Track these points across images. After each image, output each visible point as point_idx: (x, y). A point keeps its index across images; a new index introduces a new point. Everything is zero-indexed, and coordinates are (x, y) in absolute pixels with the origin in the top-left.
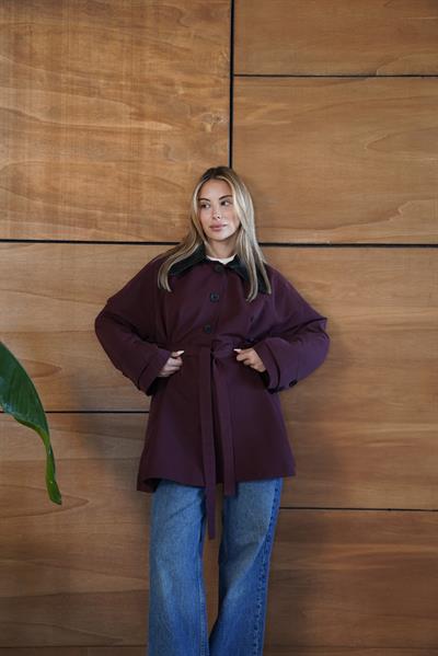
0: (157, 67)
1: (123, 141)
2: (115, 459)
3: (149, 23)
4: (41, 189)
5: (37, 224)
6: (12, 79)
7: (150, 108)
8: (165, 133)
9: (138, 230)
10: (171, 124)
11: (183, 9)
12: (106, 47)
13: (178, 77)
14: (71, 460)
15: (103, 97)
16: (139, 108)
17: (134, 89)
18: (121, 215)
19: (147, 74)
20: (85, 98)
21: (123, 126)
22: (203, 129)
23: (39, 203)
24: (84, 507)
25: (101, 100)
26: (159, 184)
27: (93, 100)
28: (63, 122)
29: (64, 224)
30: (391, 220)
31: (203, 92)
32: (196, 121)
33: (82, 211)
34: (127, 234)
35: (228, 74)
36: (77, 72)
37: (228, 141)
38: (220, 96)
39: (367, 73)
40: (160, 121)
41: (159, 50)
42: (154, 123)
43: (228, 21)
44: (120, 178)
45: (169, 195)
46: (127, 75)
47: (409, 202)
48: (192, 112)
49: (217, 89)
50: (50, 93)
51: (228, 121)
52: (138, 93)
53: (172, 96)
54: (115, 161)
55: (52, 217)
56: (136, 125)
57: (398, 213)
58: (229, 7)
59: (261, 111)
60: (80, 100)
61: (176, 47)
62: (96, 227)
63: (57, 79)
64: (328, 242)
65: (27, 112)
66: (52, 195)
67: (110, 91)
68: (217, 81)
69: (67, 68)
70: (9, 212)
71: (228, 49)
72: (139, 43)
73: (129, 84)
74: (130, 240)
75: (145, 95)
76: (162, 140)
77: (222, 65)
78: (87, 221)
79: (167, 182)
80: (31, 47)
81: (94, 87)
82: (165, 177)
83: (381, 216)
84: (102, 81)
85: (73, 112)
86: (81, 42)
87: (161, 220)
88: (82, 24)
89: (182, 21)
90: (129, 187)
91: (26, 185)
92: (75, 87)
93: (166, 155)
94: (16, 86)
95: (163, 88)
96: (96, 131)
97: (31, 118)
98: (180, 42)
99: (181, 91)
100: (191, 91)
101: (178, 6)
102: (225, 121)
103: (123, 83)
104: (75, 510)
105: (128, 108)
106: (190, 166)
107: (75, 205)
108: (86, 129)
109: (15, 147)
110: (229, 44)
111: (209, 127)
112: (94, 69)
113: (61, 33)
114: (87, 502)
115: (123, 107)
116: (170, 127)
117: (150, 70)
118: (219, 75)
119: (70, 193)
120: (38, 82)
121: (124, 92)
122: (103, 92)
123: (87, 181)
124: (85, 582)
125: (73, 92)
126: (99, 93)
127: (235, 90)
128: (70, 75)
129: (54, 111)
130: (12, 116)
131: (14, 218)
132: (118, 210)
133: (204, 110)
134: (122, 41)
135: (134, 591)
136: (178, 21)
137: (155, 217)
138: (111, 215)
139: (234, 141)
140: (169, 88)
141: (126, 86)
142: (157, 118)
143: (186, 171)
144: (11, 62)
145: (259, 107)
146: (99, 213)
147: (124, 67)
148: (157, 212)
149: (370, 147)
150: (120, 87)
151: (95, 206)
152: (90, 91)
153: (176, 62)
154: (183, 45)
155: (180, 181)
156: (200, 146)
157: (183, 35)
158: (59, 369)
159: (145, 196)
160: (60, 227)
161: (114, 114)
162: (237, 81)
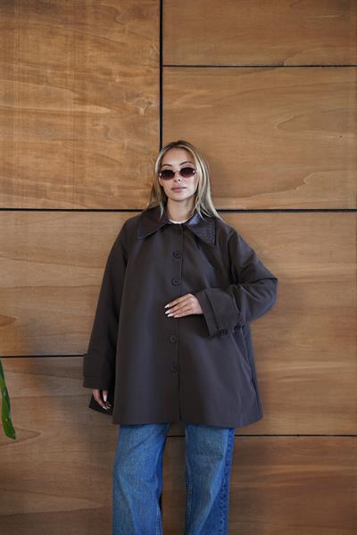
0: (97, 58)
1: (68, 122)
2: (64, 397)
3: (89, 21)
7: (91, 93)
8: (104, 116)
9: (82, 199)
10: (109, 108)
11: (120, 9)
12: (52, 41)
13: (115, 67)
14: (26, 397)
15: (50, 85)
16: (82, 94)
17: (77, 77)
18: (67, 186)
19: (88, 65)
20: (35, 85)
21: (69, 110)
22: (137, 112)
24: (36, 439)
25: (49, 87)
26: (100, 159)
27: (42, 87)
28: (17, 106)
29: (18, 194)
30: (298, 189)
31: (138, 80)
32: (130, 104)
33: (33, 183)
34: (73, 202)
35: (158, 65)
36: (28, 63)
37: (159, 122)
38: (151, 84)
39: (276, 64)
40: (100, 105)
41: (99, 44)
42: (95, 107)
43: (158, 18)
44: (66, 154)
45: (109, 169)
46: (71, 66)
47: (312, 174)
48: (127, 98)
49: (148, 77)
50: (5, 81)
51: (158, 104)
52: (80, 81)
53: (110, 84)
54: (62, 140)
55: (7, 188)
56: (79, 109)
57: (303, 183)
58: (158, 7)
59: (186, 96)
60: (31, 88)
61: (113, 41)
62: (46, 197)
63: (10, 69)
64: (245, 208)
66: (8, 169)
67: (57, 79)
68: (148, 71)
69: (19, 60)
71: (158, 44)
72: (81, 38)
73: (73, 72)
75: (86, 82)
76: (102, 122)
77: (153, 58)
78: (38, 192)
79: (108, 158)
81: (42, 76)
82: (105, 153)
83: (289, 186)
84: (49, 71)
85: (25, 97)
86: (30, 37)
87: (102, 190)
88: (31, 22)
89: (118, 19)
90: (74, 162)
92: (26, 76)
93: (106, 135)
95: (102, 77)
96: (45, 114)
98: (116, 37)
99: (118, 80)
100: (127, 79)
101: (113, 6)
102: (155, 105)
103: (68, 72)
104: (29, 441)
105: (72, 94)
106: (126, 145)
107: (27, 178)
108: (36, 112)
110: (158, 39)
111: (142, 110)
112: (42, 61)
113: (13, 29)
114: (39, 434)
115: (68, 93)
116: (109, 111)
117: (91, 61)
118: (150, 66)
119: (23, 168)
121: (71, 81)
122: (50, 80)
123: (38, 157)
124: (36, 504)
125: (24, 80)
126: (47, 81)
127: (164, 79)
128: (21, 66)
129: (8, 97)
132: (65, 183)
133: (138, 96)
134: (66, 36)
135: (81, 510)
136: (115, 19)
137: (97, 188)
138: (58, 186)
139: (164, 123)
140: (107, 77)
141: (70, 75)
142: (96, 103)
143: (123, 147)
145: (184, 93)
146: (48, 184)
147: (68, 59)
148: (98, 184)
149: (280, 127)
150: (65, 76)
151: (45, 179)
152: (39, 80)
153: (113, 54)
154: (118, 40)
155: (117, 157)
156: (135, 127)
157: (119, 32)
158: (14, 320)
159: (87, 170)
160: (15, 197)
161: (60, 100)
162: (165, 70)
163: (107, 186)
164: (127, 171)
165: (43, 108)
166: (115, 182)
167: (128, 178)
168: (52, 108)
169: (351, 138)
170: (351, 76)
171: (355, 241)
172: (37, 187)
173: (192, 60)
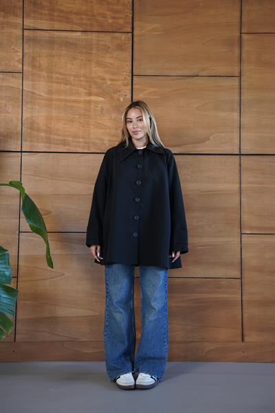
0: (98, 71)
1: (81, 105)
2: (78, 255)
3: (94, 52)
4: (44, 128)
5: (42, 144)
6: (30, 77)
7: (94, 90)
8: (102, 102)
9: (89, 147)
11: (110, 45)
12: (74, 62)
13: (107, 76)
15: (73, 85)
16: (89, 90)
17: (87, 81)
18: (81, 140)
19: (93, 75)
20: (64, 86)
21: (82, 99)
22: (119, 100)
23: (43, 134)
24: (62, 277)
25: (72, 87)
26: (98, 125)
27: (68, 87)
28: (55, 97)
29: (54, 144)
30: (207, 142)
31: (119, 83)
32: (115, 96)
33: (63, 138)
34: (84, 149)
35: (131, 75)
36: (61, 74)
38: (126, 85)
39: (195, 75)
40: (99, 96)
41: (99, 64)
42: (96, 97)
43: (131, 50)
44: (80, 122)
45: (103, 131)
46: (84, 76)
47: (215, 134)
48: (114, 92)
49: (126, 82)
50: (48, 83)
52: (89, 84)
53: (105, 85)
54: (78, 115)
55: (48, 141)
56: (88, 98)
57: (209, 139)
58: (131, 45)
59: (146, 92)
60: (62, 87)
61: (106, 62)
62: (69, 145)
63: (52, 77)
65: (38, 93)
66: (49, 131)
67: (76, 82)
68: (125, 78)
69: (56, 72)
70: (29, 139)
71: (131, 64)
72: (89, 61)
73: (85, 79)
74: (85, 151)
75: (92, 84)
76: (99, 106)
77: (128, 71)
78: (65, 143)
79: (103, 125)
80: (40, 63)
81: (69, 81)
82: (101, 122)
83: (202, 141)
84: (72, 78)
85: (58, 92)
86: (62, 60)
87: (99, 142)
88: (64, 52)
89: (109, 51)
90: (84, 127)
91: (36, 126)
92: (60, 81)
93: (102, 112)
94: (32, 80)
95: (100, 81)
96: (69, 101)
97: (40, 95)
98: (108, 60)
99: (109, 83)
100: (114, 82)
101: (107, 44)
102: (129, 96)
103: (82, 79)
104: (59, 278)
105: (84, 91)
106: (113, 117)
107: (59, 135)
108: (65, 100)
109: (32, 108)
110: (131, 61)
111: (122, 99)
112: (68, 73)
113: (53, 56)
114: (64, 274)
115: (82, 90)
116: (103, 99)
117: (94, 73)
118: (126, 75)
119: (57, 130)
120: (43, 79)
121: (83, 83)
123: (65, 124)
124: (62, 312)
125: (58, 83)
126: (71, 84)
127: (134, 82)
128: (57, 75)
129: (50, 92)
130: (31, 94)
131: (31, 142)
132: (79, 138)
133: (120, 91)
134: (82, 60)
135: (87, 316)
136: (107, 51)
137: (97, 141)
138: (76, 140)
140: (103, 81)
142: (97, 95)
143: (111, 119)
144: (30, 70)
145: (144, 90)
146: (70, 139)
147: (83, 72)
149: (196, 108)
150: (81, 81)
151: (68, 136)
152: (67, 83)
153: (107, 69)
154: (110, 62)
155: (108, 125)
156: (117, 108)
157: (110, 57)
158: (51, 212)
159: (92, 131)
160: (52, 145)
161: (78, 93)
162: (135, 78)
163: (102, 140)
164: (113, 131)
165: (68, 98)
166: (106, 138)
167: (114, 136)
168: (73, 98)
169: (236, 115)
170: (235, 82)
171: (237, 171)
172: (64, 140)
173: (149, 72)
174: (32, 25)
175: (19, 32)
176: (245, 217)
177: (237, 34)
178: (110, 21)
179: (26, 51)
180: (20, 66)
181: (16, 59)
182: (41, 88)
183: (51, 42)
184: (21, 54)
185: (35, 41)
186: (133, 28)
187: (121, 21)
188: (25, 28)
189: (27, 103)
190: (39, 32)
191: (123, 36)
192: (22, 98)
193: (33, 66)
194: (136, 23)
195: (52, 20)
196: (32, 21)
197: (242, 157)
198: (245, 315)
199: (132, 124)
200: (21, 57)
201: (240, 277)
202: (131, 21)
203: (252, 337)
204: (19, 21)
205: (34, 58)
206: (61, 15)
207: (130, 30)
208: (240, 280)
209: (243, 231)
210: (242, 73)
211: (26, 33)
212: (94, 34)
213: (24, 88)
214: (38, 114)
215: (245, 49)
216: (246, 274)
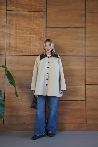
0: (33, 26)
1: (28, 38)
2: (26, 92)
3: (32, 19)
4: (14, 46)
5: (13, 52)
6: (9, 28)
7: (32, 33)
8: (35, 37)
9: (30, 53)
11: (38, 16)
12: (25, 22)
13: (37, 28)
17: (30, 29)
18: (27, 51)
19: (32, 27)
21: (28, 36)
22: (41, 36)
23: (14, 49)
24: (21, 100)
27: (23, 31)
28: (18, 35)
30: (73, 52)
31: (41, 30)
32: (40, 35)
34: (28, 54)
36: (20, 27)
38: (44, 31)
39: (69, 27)
40: (34, 35)
41: (34, 23)
43: (46, 18)
44: (27, 44)
45: (35, 47)
47: (76, 49)
48: (39, 33)
49: (44, 30)
50: (16, 30)
53: (36, 31)
54: (26, 42)
55: (16, 51)
56: (30, 36)
57: (74, 50)
58: (45, 16)
59: (51, 33)
60: (21, 32)
63: (17, 28)
65: (12, 34)
66: (16, 47)
68: (44, 28)
70: (8, 50)
71: (46, 23)
72: (30, 22)
76: (34, 38)
77: (45, 26)
78: (22, 52)
79: (35, 45)
80: (12, 22)
83: (71, 51)
84: (24, 28)
85: (19, 33)
86: (21, 22)
87: (34, 51)
88: (21, 19)
90: (29, 46)
91: (11, 46)
93: (35, 40)
94: (10, 29)
95: (34, 29)
96: (23, 37)
97: (13, 34)
99: (38, 30)
100: (39, 30)
102: (45, 35)
103: (28, 28)
104: (19, 101)
106: (39, 43)
107: (20, 49)
108: (22, 36)
109: (9, 39)
111: (42, 36)
112: (23, 26)
113: (17, 20)
114: (21, 99)
115: (28, 33)
116: (36, 36)
119: (19, 47)
120: (13, 28)
121: (28, 30)
122: (24, 30)
123: (22, 45)
124: (21, 113)
125: (19, 30)
127: (47, 30)
128: (19, 27)
129: (16, 33)
130: (9, 34)
131: (9, 51)
132: (27, 50)
133: (42, 33)
134: (28, 22)
136: (37, 18)
137: (33, 51)
140: (35, 29)
144: (9, 25)
146: (24, 50)
147: (28, 26)
148: (34, 50)
149: (69, 39)
150: (27, 29)
151: (23, 49)
152: (22, 30)
153: (37, 25)
154: (38, 22)
155: (37, 45)
156: (41, 39)
157: (38, 21)
158: (17, 77)
159: (31, 47)
160: (17, 53)
161: (26, 34)
162: (47, 28)
163: (35, 51)
164: (39, 48)
165: (23, 35)
166: (37, 50)
168: (24, 35)
169: (83, 42)
170: (83, 30)
171: (84, 62)
172: (21, 51)
173: (52, 26)
174: (9, 9)
175: (5, 12)
176: (87, 79)
177: (84, 12)
178: (38, 7)
179: (7, 18)
180: (5, 24)
181: (4, 21)
182: (13, 32)
183: (17, 15)
184: (6, 19)
185: (11, 15)
186: (46, 10)
187: (42, 8)
188: (7, 10)
189: (8, 37)
190: (12, 12)
191: (43, 13)
192: (6, 36)
193: (10, 24)
194: (47, 8)
195: (17, 7)
196: (10, 7)
197: (86, 57)
198: (87, 114)
199: (47, 47)
200: (6, 21)
201: (85, 100)
202: (45, 7)
203: (89, 122)
204: (5, 7)
205: (10, 21)
206: (20, 5)
207: (45, 11)
208: (85, 101)
209: (86, 84)
210: (86, 27)
211: (8, 12)
212: (32, 12)
213: (7, 32)
214: (12, 41)
215: (87, 18)
216: (87, 99)
